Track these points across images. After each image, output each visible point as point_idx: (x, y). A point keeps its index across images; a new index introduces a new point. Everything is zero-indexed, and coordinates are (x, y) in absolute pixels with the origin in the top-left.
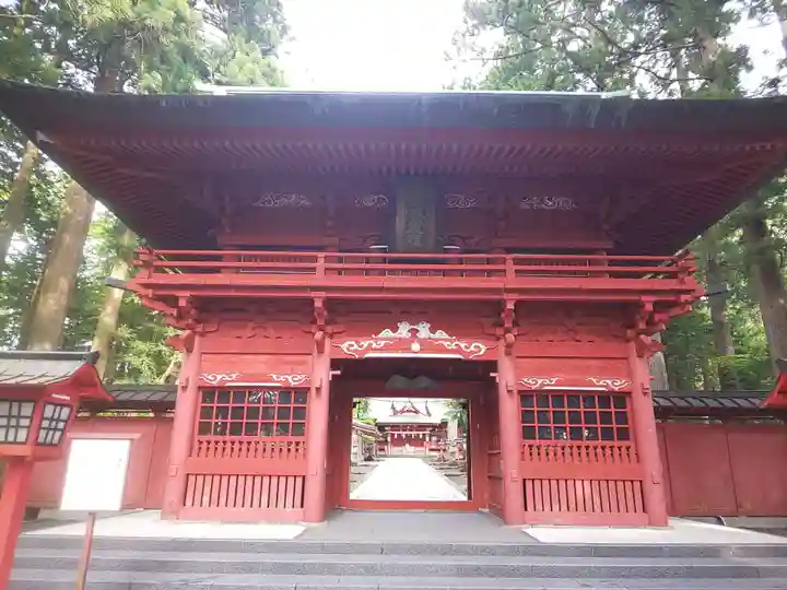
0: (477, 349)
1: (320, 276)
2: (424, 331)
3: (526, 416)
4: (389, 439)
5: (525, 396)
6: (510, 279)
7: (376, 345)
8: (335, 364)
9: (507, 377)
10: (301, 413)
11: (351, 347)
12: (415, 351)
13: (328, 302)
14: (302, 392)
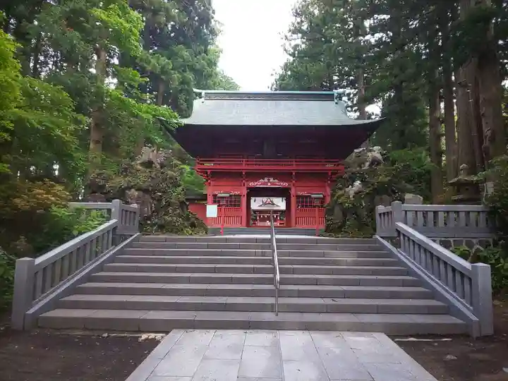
0: (285, 184)
1: (244, 166)
2: (272, 180)
3: (298, 202)
4: (258, 218)
5: (298, 197)
6: (294, 166)
7: (258, 184)
8: (248, 188)
9: (293, 192)
10: (239, 201)
11: (252, 184)
12: (269, 185)
13: (246, 173)
14: (240, 196)
